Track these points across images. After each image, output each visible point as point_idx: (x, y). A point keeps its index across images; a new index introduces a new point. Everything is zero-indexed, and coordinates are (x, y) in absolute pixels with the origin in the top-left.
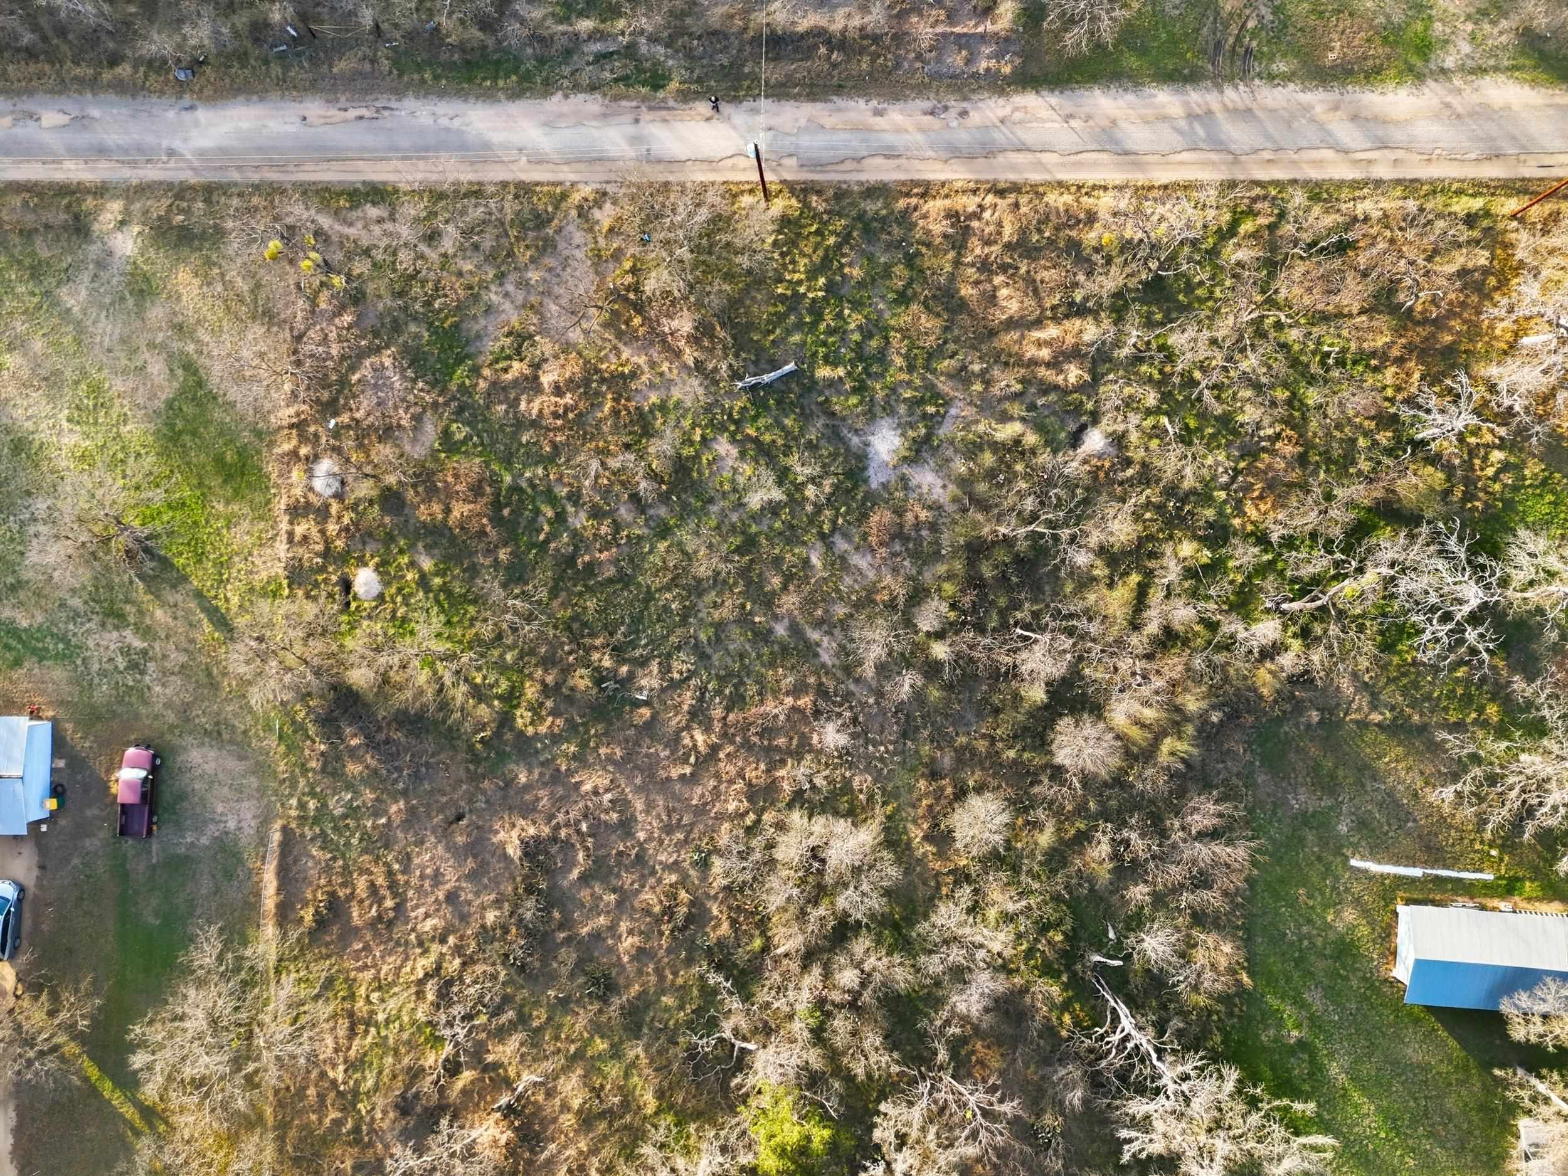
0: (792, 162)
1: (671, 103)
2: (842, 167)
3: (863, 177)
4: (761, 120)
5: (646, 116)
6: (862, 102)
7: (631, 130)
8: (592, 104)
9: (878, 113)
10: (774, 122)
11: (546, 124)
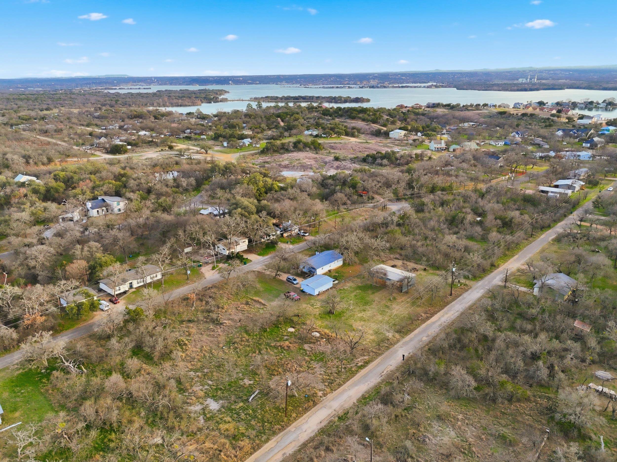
0: (293, 430)
1: (332, 418)
2: (280, 438)
3: (273, 440)
4: (309, 431)
5: (334, 413)
6: (291, 453)
7: (334, 408)
8: (347, 406)
9: (284, 454)
10: (306, 433)
11: (351, 396)
